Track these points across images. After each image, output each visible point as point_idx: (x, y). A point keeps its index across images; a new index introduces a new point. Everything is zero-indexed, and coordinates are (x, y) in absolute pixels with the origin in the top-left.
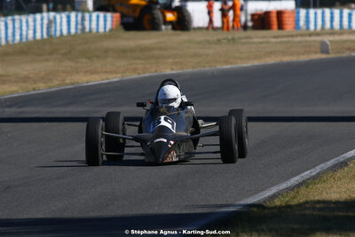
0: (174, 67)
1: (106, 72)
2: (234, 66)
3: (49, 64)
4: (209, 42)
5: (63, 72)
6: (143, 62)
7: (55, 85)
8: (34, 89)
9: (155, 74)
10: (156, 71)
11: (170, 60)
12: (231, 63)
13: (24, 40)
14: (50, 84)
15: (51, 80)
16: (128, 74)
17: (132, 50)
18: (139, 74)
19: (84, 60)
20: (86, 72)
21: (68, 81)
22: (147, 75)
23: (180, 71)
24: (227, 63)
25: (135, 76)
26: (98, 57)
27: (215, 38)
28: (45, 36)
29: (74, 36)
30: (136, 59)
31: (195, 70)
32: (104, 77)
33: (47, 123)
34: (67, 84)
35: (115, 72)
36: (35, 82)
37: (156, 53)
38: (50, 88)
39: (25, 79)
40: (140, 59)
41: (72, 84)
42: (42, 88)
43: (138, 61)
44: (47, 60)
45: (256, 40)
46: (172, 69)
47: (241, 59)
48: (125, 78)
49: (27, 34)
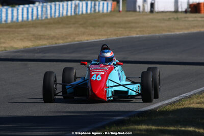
0: (139, 33)
1: (99, 35)
2: (173, 33)
3: (71, 29)
4: (163, 19)
5: (76, 34)
6: (122, 30)
7: (68, 41)
8: (56, 43)
9: (127, 37)
10: (128, 35)
11: (138, 29)
12: (172, 32)
13: (61, 16)
14: (65, 41)
15: (67, 38)
16: (111, 36)
17: (120, 23)
18: (118, 36)
19: (91, 28)
20: (88, 35)
21: (76, 39)
22: (122, 37)
23: (141, 35)
24: (169, 31)
25: (115, 37)
26: (99, 26)
27: (168, 17)
28: (73, 14)
29: (89, 14)
30: (119, 28)
31: (150, 35)
32: (97, 38)
33: (55, 63)
34: (75, 41)
35: (105, 35)
36: (58, 39)
37: (133, 25)
38: (65, 43)
39: (53, 38)
40: (122, 28)
41: (78, 41)
42: (61, 42)
43: (121, 29)
44: (71, 27)
45: (190, 19)
46: (137, 34)
47: (178, 29)
48: (109, 39)
49: (63, 13)
